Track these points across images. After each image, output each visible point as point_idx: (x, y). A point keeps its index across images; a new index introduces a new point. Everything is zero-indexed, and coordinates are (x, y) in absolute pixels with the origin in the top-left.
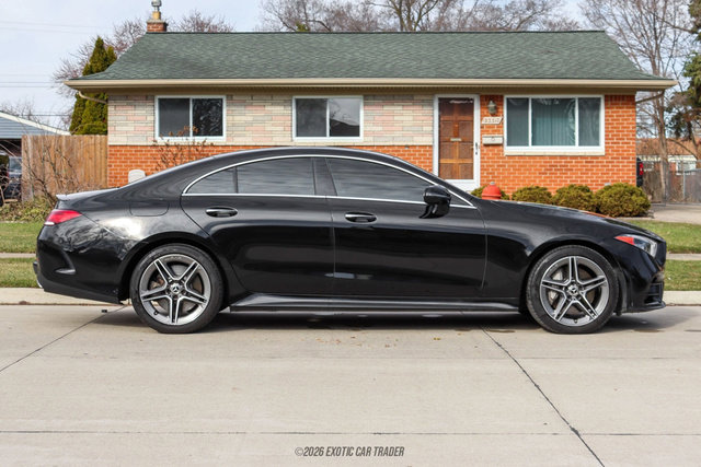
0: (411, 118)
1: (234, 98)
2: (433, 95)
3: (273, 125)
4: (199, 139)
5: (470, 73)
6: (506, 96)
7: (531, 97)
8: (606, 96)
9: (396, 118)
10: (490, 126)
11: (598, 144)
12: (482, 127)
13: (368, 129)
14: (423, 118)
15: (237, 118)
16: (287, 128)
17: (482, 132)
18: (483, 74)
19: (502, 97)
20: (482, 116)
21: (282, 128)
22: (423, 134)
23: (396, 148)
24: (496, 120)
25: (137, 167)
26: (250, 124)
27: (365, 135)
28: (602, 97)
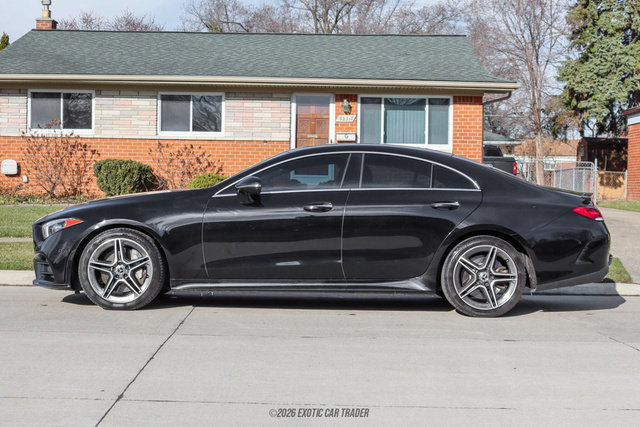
0: (270, 115)
1: (103, 93)
2: (291, 93)
3: (138, 119)
4: (67, 132)
5: (325, 73)
6: (360, 96)
7: (384, 96)
8: (454, 97)
9: (256, 115)
10: (343, 124)
11: (446, 143)
12: (337, 124)
13: (229, 124)
14: (281, 115)
15: (105, 112)
16: (152, 123)
17: (337, 130)
18: (337, 74)
19: (356, 96)
20: (337, 114)
21: (147, 123)
22: (280, 131)
23: (255, 143)
24: (350, 118)
25: (10, 157)
26: (118, 118)
27: (227, 131)
28: (451, 98)
